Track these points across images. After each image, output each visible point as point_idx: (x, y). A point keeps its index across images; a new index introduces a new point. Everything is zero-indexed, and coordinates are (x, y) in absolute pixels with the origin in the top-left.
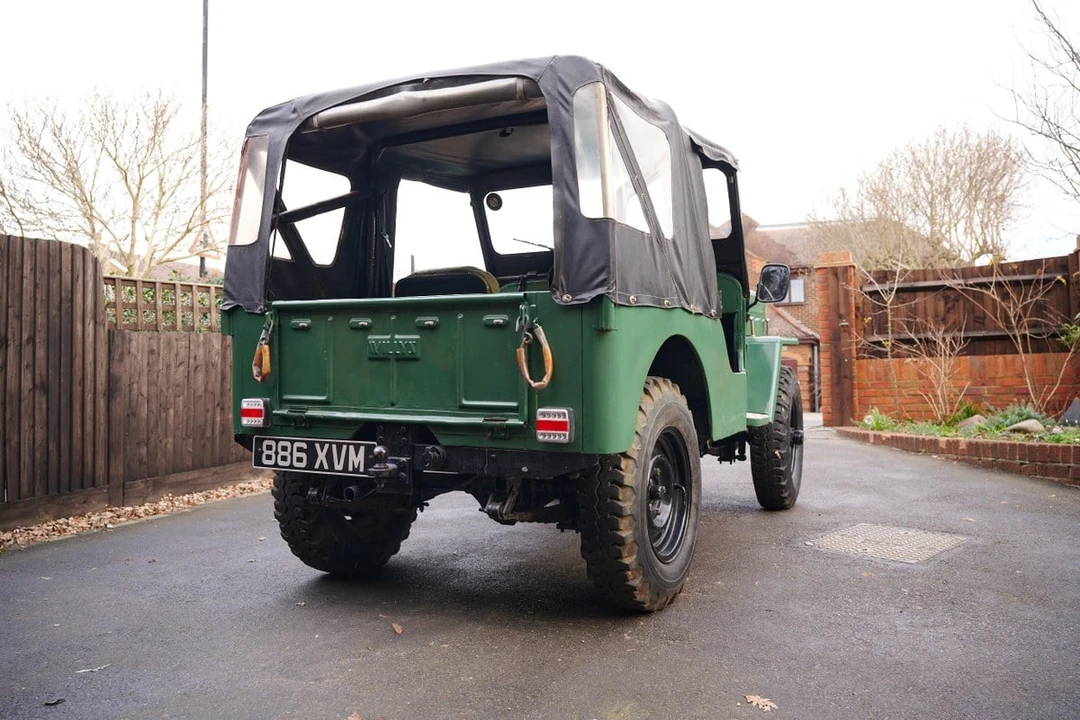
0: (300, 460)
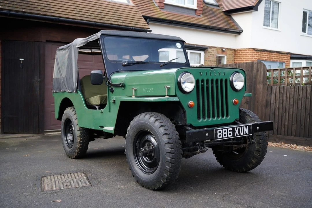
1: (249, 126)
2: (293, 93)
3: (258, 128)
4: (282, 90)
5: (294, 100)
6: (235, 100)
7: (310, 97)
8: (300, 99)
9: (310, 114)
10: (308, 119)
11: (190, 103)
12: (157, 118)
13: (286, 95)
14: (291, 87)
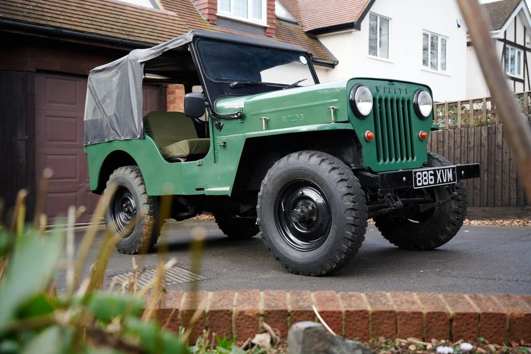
1: (453, 169)
2: (459, 140)
3: (463, 172)
4: (442, 136)
5: (461, 152)
6: (421, 133)
7: (486, 145)
8: (470, 148)
9: (487, 170)
10: (486, 178)
11: (369, 133)
12: (322, 158)
13: (449, 143)
14: (456, 132)
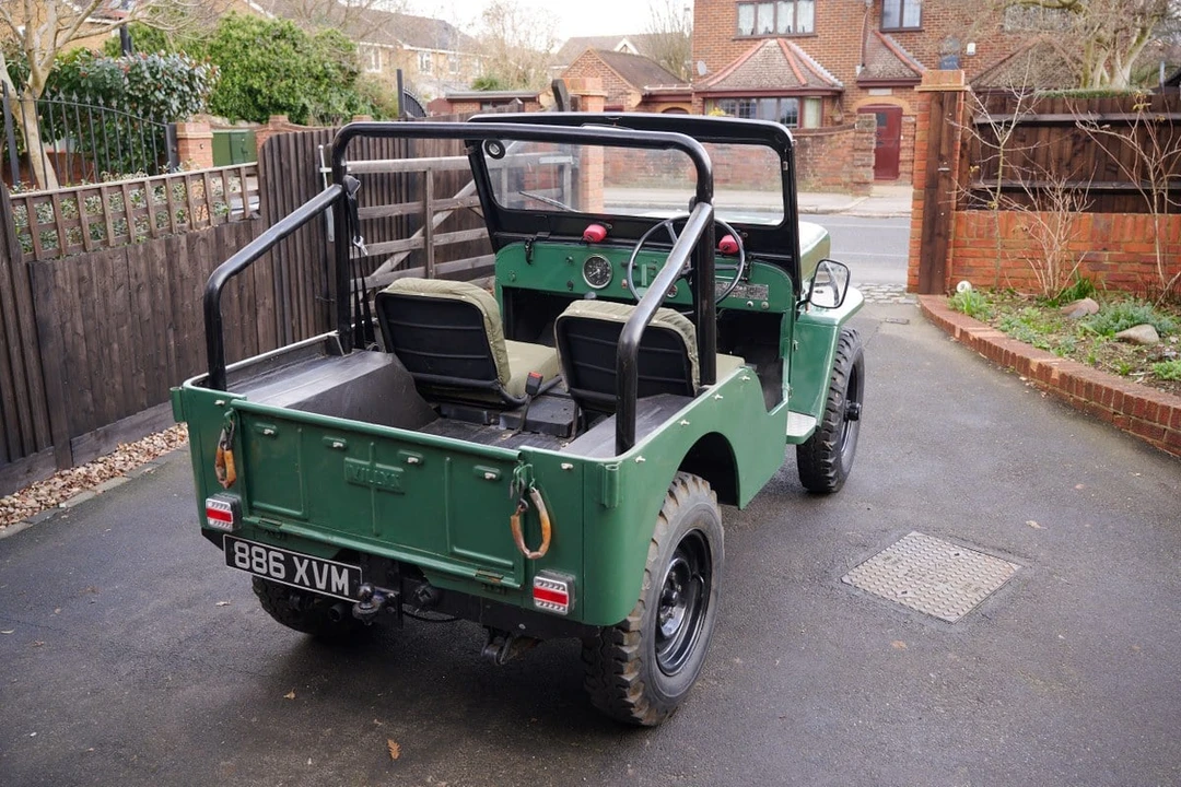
0: (277, 570)
